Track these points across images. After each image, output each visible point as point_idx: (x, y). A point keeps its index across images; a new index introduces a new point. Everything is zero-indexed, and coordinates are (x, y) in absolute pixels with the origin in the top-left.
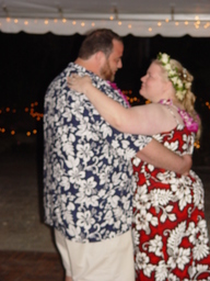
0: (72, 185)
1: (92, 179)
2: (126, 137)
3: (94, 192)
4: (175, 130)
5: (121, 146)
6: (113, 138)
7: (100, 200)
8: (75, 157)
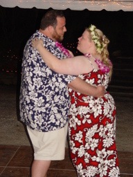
0: (31, 100)
1: (41, 98)
2: (60, 75)
3: (43, 105)
4: (92, 72)
5: (57, 81)
6: (53, 76)
7: (47, 109)
8: (33, 85)
